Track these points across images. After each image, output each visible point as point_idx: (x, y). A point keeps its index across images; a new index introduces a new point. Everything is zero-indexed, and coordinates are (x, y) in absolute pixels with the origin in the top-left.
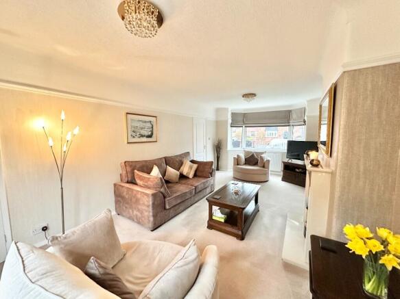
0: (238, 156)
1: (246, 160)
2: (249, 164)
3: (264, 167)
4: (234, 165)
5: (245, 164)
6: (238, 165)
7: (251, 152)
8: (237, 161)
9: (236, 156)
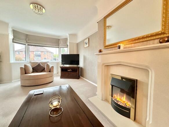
0: (25, 66)
1: (33, 69)
2: (37, 72)
3: (50, 72)
4: (22, 74)
5: (33, 72)
6: (26, 73)
7: (37, 63)
8: (25, 71)
9: (23, 67)
